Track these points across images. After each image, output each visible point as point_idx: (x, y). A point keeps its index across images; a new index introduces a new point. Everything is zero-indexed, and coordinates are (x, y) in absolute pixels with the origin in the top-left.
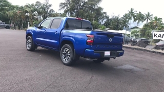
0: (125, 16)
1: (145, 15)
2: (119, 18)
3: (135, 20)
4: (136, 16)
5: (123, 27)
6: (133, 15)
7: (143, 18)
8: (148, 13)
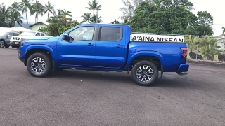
0: (15, 5)
1: (44, 6)
2: (6, 9)
3: (32, 13)
4: (32, 7)
5: (13, 22)
6: (28, 5)
7: (42, 10)
8: (49, 4)
